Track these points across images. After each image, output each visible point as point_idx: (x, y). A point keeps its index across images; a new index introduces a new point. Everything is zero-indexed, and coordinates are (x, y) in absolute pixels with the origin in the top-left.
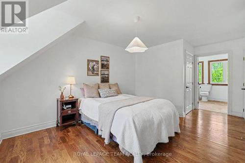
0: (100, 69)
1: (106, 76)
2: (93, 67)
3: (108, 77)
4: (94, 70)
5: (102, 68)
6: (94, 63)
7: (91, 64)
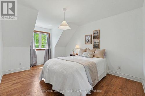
0: (93, 40)
1: (97, 44)
2: (88, 39)
3: (98, 45)
4: (88, 41)
5: (94, 38)
6: (89, 37)
7: (87, 38)
